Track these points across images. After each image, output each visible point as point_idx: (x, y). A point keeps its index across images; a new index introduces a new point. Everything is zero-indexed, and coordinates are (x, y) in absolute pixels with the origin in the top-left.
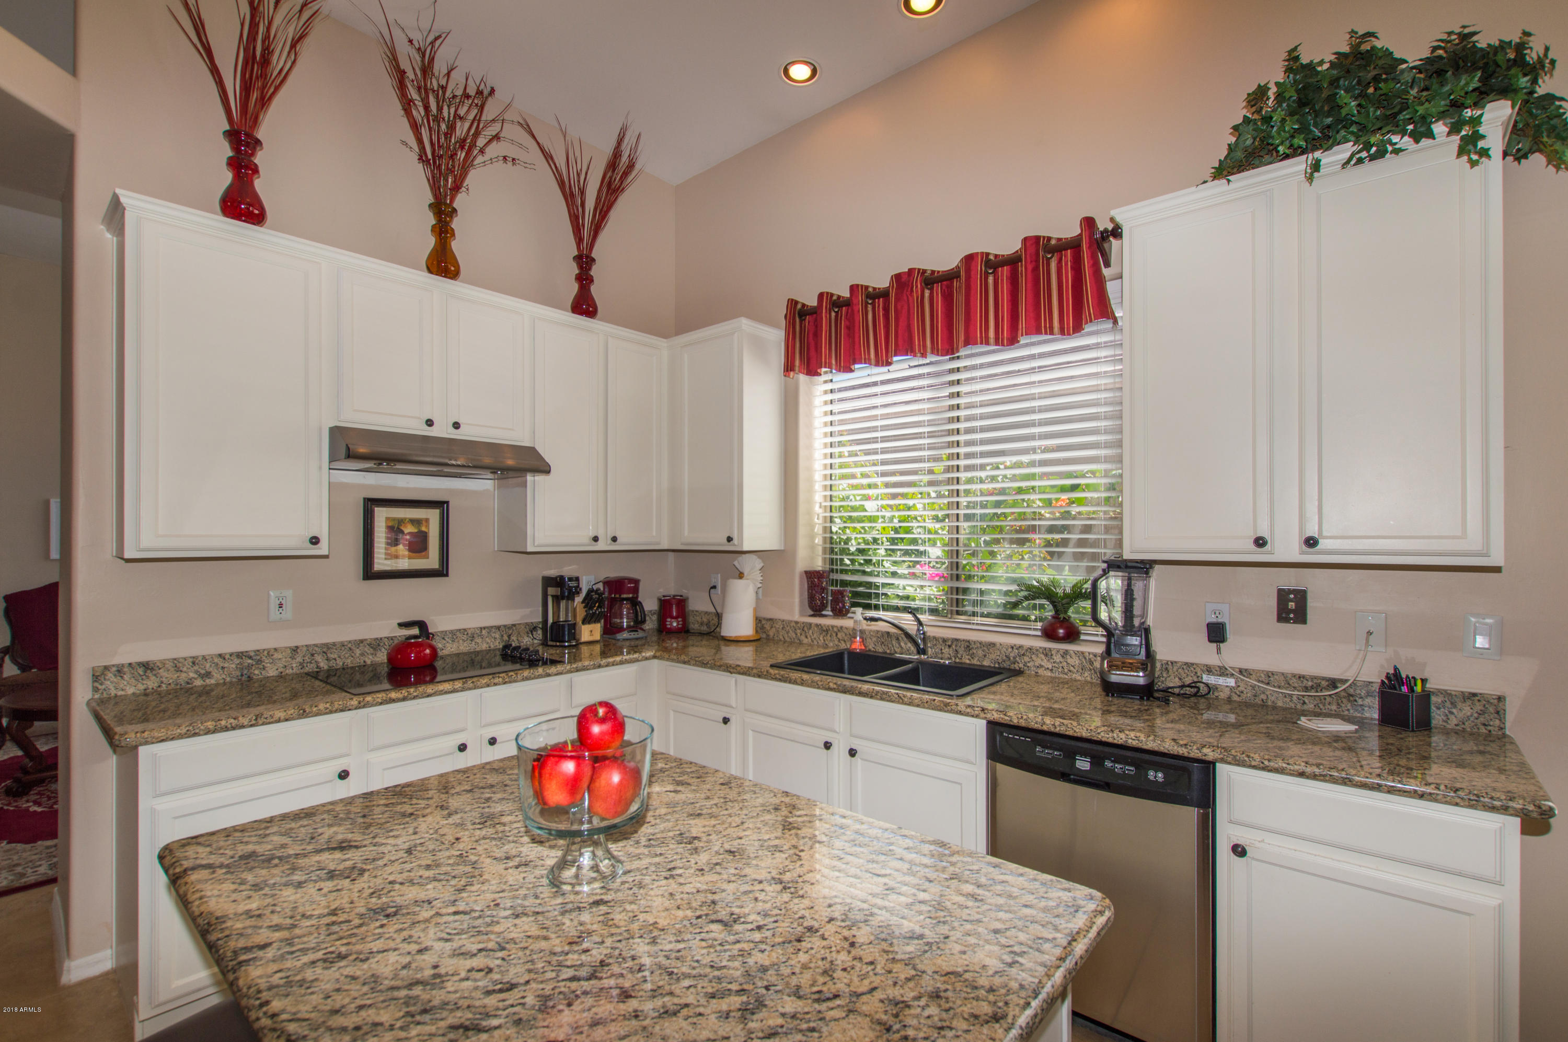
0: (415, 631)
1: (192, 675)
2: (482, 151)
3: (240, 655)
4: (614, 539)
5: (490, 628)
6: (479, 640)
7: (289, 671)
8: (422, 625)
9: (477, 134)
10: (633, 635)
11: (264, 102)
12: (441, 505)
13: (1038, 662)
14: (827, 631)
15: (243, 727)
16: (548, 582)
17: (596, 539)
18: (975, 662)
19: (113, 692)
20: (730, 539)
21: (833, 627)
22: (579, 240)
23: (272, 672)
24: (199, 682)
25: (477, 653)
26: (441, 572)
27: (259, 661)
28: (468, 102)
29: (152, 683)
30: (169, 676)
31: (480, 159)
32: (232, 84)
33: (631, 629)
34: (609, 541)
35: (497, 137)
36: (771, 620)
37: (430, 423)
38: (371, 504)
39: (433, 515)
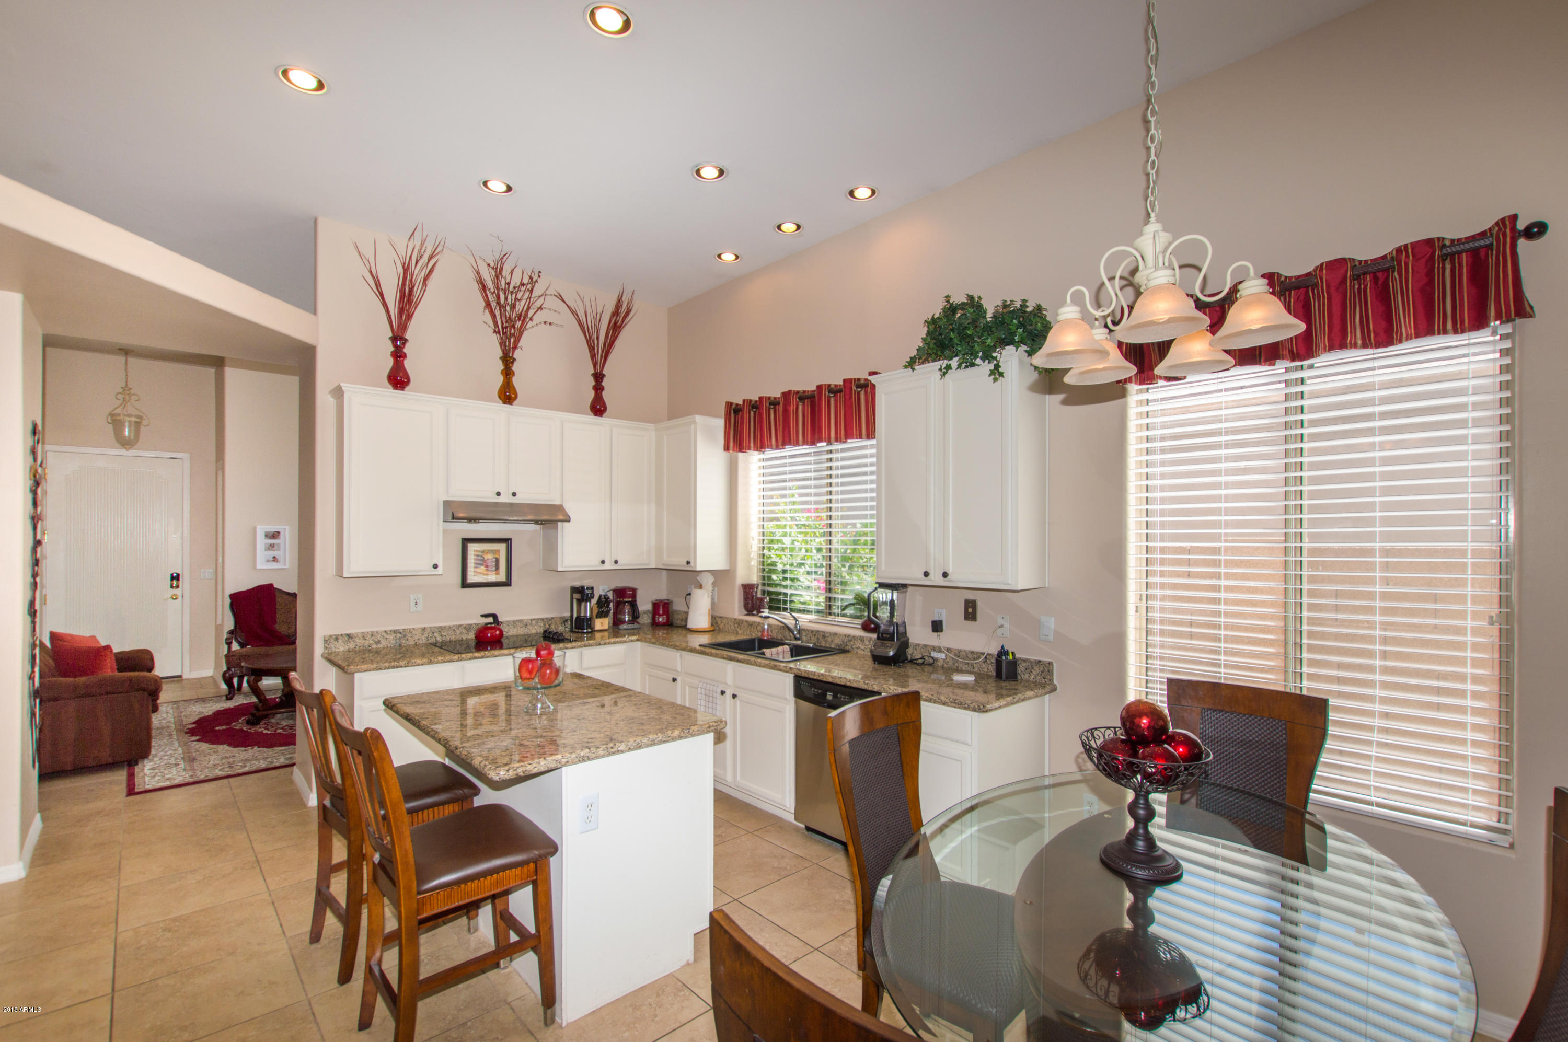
0: (491, 620)
1: (371, 642)
2: (531, 319)
3: (395, 632)
4: (616, 562)
5: (537, 620)
6: (530, 627)
7: (421, 642)
8: (494, 616)
9: (529, 308)
10: (630, 626)
11: (409, 317)
12: (507, 541)
13: (858, 645)
14: (751, 625)
15: (401, 667)
16: (575, 590)
17: (603, 562)
18: (827, 645)
19: (334, 649)
20: (688, 563)
21: (755, 622)
22: (595, 365)
23: (411, 642)
24: (374, 646)
25: (529, 635)
26: (507, 583)
27: (405, 636)
28: (523, 289)
29: (352, 645)
30: (359, 642)
31: (530, 324)
32: (394, 311)
33: (631, 622)
34: (613, 563)
35: (540, 308)
36: (721, 617)
37: (498, 494)
38: (466, 541)
39: (502, 547)
